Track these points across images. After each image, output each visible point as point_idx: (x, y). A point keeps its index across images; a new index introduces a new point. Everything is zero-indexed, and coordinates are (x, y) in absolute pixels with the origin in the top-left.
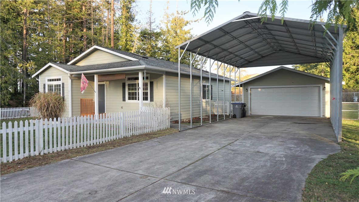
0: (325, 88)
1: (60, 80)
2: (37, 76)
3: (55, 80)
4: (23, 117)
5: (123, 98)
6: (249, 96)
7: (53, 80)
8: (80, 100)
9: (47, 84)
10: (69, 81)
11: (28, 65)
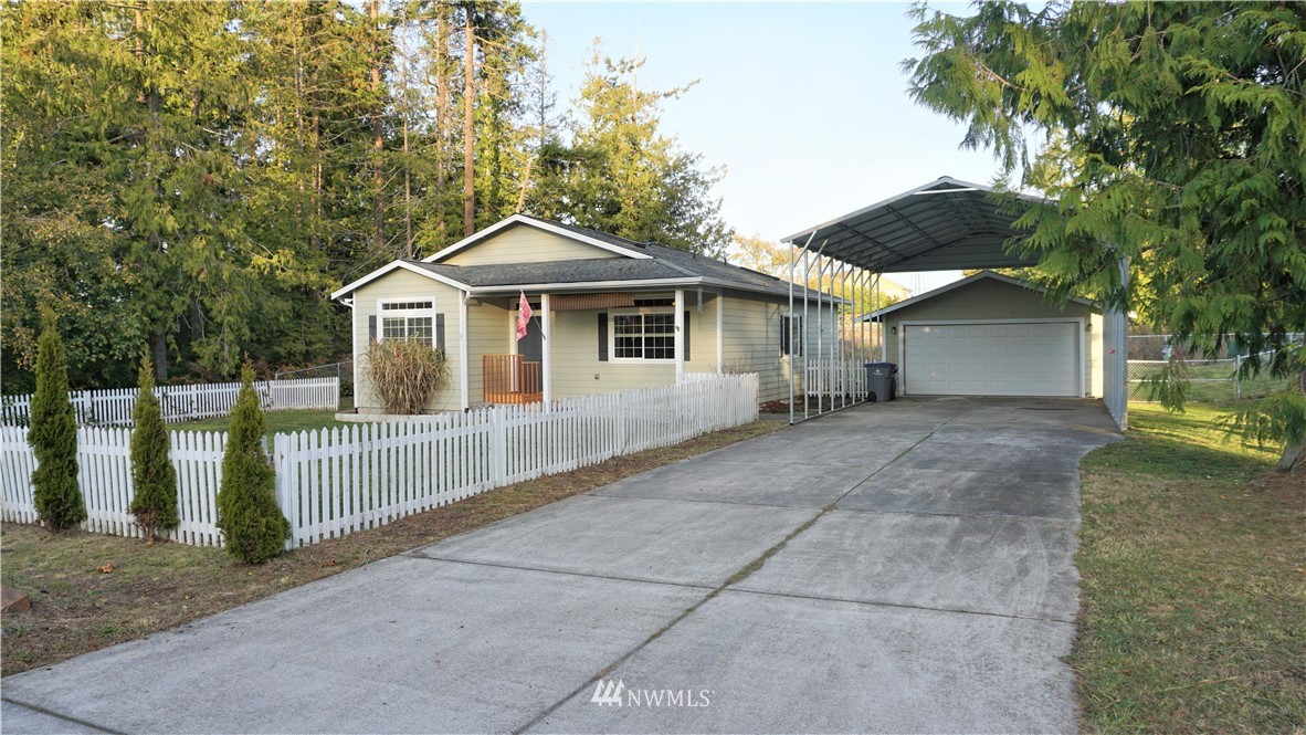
0: (1090, 325)
1: (429, 305)
2: (349, 295)
5: (600, 351)
6: (901, 347)
7: (403, 306)
8: (482, 358)
9: (381, 315)
10: (463, 309)
11: (275, 260)
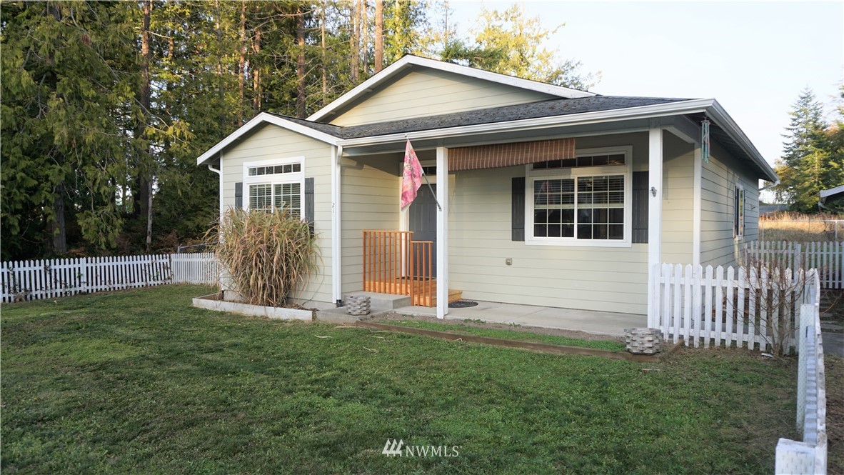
1: (297, 168)
3: (278, 170)
4: (152, 282)
5: (513, 228)
7: (270, 170)
8: (362, 236)
9: (249, 181)
10: (335, 171)
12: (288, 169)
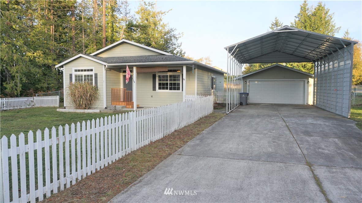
0: (308, 82)
1: (92, 70)
3: (85, 70)
5: (153, 87)
6: (248, 88)
7: (82, 71)
8: (111, 90)
9: (74, 74)
10: (104, 72)
11: (35, 54)
12: (88, 70)
